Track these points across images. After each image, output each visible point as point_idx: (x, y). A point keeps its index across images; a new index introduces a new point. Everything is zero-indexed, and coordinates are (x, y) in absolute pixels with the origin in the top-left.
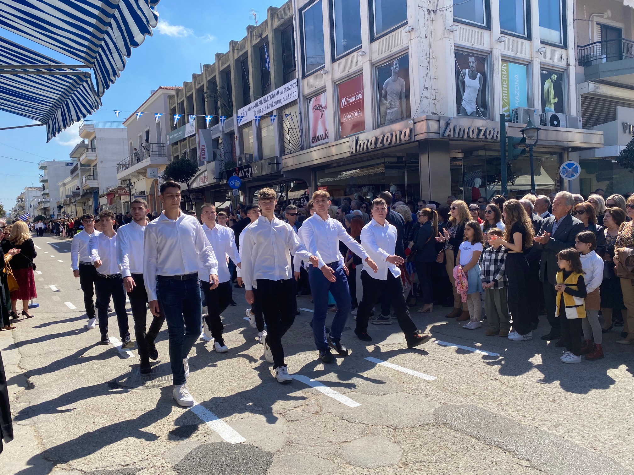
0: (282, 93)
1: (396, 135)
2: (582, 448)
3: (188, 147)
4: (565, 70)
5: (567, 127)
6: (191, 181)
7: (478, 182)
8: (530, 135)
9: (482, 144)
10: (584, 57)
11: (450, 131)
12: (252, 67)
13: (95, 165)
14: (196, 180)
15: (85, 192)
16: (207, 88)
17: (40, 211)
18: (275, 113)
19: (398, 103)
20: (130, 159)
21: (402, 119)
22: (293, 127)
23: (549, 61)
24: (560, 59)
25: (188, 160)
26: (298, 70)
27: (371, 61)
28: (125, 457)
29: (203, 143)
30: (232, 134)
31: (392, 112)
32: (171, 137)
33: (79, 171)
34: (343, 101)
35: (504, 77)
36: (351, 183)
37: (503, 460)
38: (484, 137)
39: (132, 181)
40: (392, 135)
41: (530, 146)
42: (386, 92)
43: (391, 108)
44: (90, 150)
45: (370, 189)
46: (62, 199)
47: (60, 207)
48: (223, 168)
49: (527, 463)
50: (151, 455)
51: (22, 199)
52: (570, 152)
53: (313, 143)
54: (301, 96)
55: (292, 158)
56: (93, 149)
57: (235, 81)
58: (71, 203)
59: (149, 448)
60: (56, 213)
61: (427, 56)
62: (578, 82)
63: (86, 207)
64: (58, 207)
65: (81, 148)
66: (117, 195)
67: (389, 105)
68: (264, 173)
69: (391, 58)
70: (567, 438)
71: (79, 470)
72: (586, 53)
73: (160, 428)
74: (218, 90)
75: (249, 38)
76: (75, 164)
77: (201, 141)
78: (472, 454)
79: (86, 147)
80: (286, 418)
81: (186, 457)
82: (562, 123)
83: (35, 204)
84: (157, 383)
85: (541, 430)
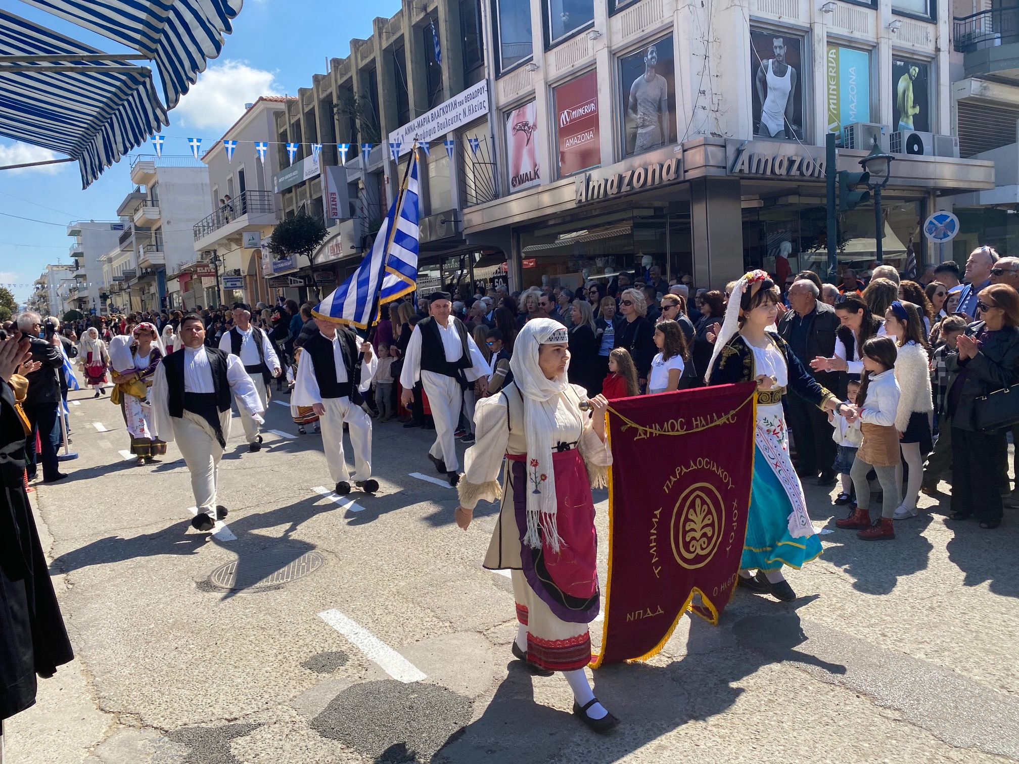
0: (461, 103)
1: (654, 171)
2: (986, 688)
3: (308, 195)
4: (933, 58)
5: (934, 155)
6: (314, 252)
7: (786, 248)
8: (876, 168)
9: (794, 185)
10: (964, 36)
11: (743, 164)
12: (412, 62)
13: (159, 229)
14: (323, 251)
15: (144, 271)
16: (339, 98)
17: (72, 303)
18: (450, 138)
19: (654, 117)
20: (215, 218)
21: (663, 144)
22: (481, 161)
23: (907, 45)
24: (925, 40)
25: (310, 218)
26: (489, 65)
27: (611, 47)
28: (231, 706)
29: (333, 188)
30: (379, 173)
31: (645, 133)
32: (280, 181)
33: (133, 238)
34: (563, 116)
35: (831, 72)
36: (576, 253)
37: (856, 710)
38: (798, 173)
39: (219, 253)
40: (646, 171)
41: (877, 188)
42: (636, 100)
43: (643, 126)
44: (149, 203)
45: (607, 262)
46: (107, 283)
47: (104, 297)
48: (367, 230)
49: (897, 715)
50: (272, 702)
51: (42, 284)
52: (939, 196)
53: (514, 186)
54: (494, 108)
55: (480, 212)
56: (155, 202)
57: (383, 85)
58: (121, 289)
59: (269, 690)
60: (99, 306)
61: (705, 38)
62: (954, 79)
63: (146, 296)
64: (101, 297)
65: (134, 201)
66: (195, 277)
67: (639, 121)
68: (433, 238)
69: (643, 42)
70: (960, 672)
71: (156, 728)
72: (968, 30)
73: (285, 657)
74: (355, 101)
75: (406, 13)
76: (126, 228)
77: (330, 187)
78: (804, 699)
79: (143, 198)
80: (490, 639)
81: (330, 706)
82: (927, 147)
83: (64, 292)
84: (275, 583)
85: (915, 659)
